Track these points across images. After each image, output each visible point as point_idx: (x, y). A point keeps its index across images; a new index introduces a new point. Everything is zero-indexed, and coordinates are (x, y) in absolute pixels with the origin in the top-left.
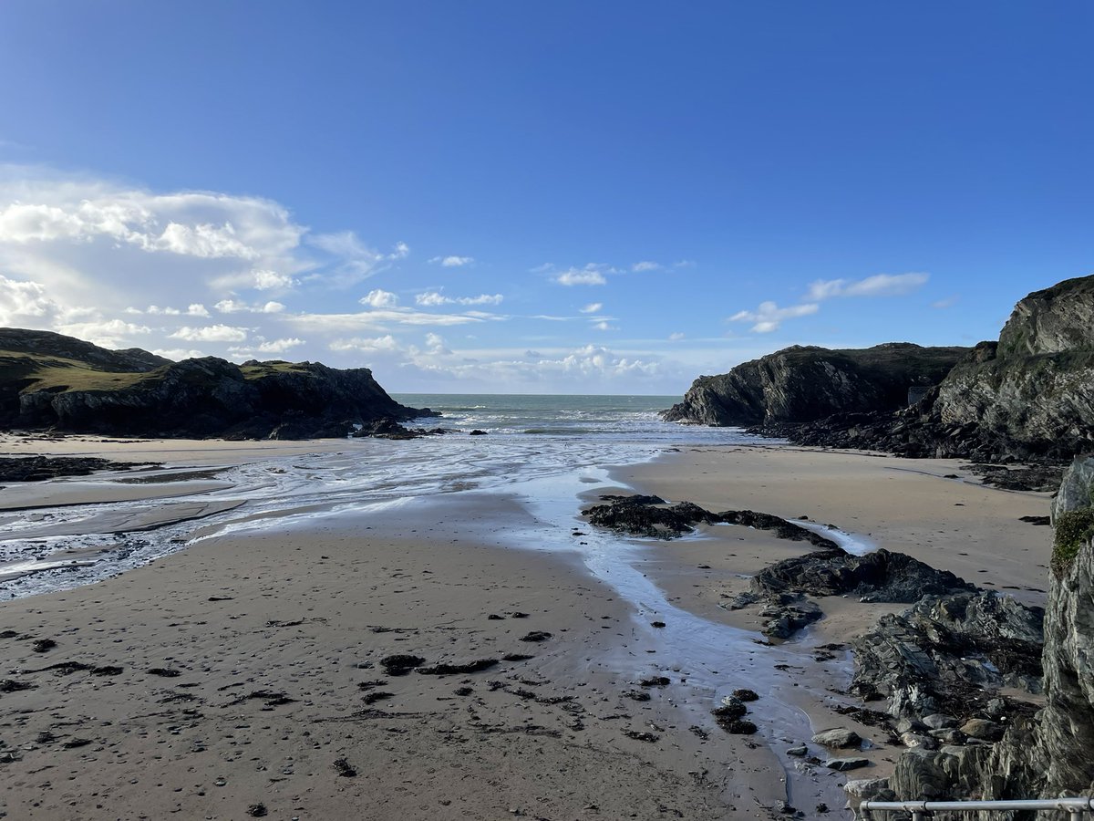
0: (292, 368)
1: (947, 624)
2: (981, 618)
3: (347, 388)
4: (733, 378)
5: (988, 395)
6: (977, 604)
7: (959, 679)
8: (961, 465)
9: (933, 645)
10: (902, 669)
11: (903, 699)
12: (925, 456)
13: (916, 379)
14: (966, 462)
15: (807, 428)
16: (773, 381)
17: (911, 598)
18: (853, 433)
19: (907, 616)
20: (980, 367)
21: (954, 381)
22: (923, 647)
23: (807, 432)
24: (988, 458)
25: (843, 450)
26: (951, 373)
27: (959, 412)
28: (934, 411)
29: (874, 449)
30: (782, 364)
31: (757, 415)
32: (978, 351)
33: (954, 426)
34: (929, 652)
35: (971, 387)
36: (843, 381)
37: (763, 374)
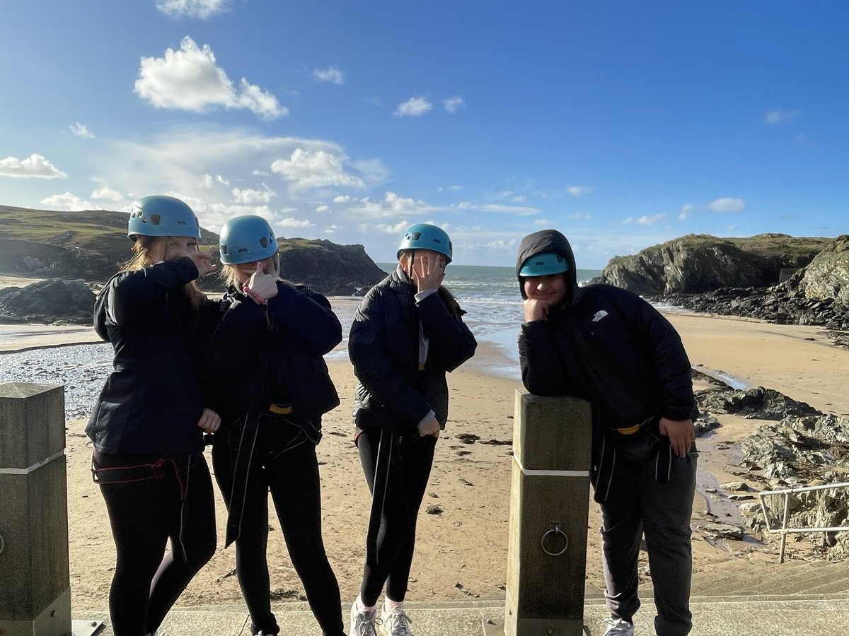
0: (309, 243)
1: (803, 433)
2: (825, 429)
3: (347, 259)
4: (641, 258)
5: (844, 278)
6: (822, 421)
7: (808, 461)
8: (818, 331)
9: (794, 443)
10: (773, 455)
11: (774, 470)
12: (791, 323)
13: (787, 262)
14: (822, 329)
15: (698, 299)
16: (673, 261)
17: (778, 417)
18: (734, 304)
19: (776, 428)
20: (839, 255)
21: (817, 266)
22: (787, 443)
23: (697, 302)
24: (840, 326)
25: (726, 317)
26: (815, 260)
27: (820, 290)
28: (800, 289)
29: (750, 316)
30: (681, 249)
31: (659, 288)
32: (839, 242)
33: (815, 301)
34: (790, 446)
35: (830, 271)
36: (729, 263)
37: (665, 256)
